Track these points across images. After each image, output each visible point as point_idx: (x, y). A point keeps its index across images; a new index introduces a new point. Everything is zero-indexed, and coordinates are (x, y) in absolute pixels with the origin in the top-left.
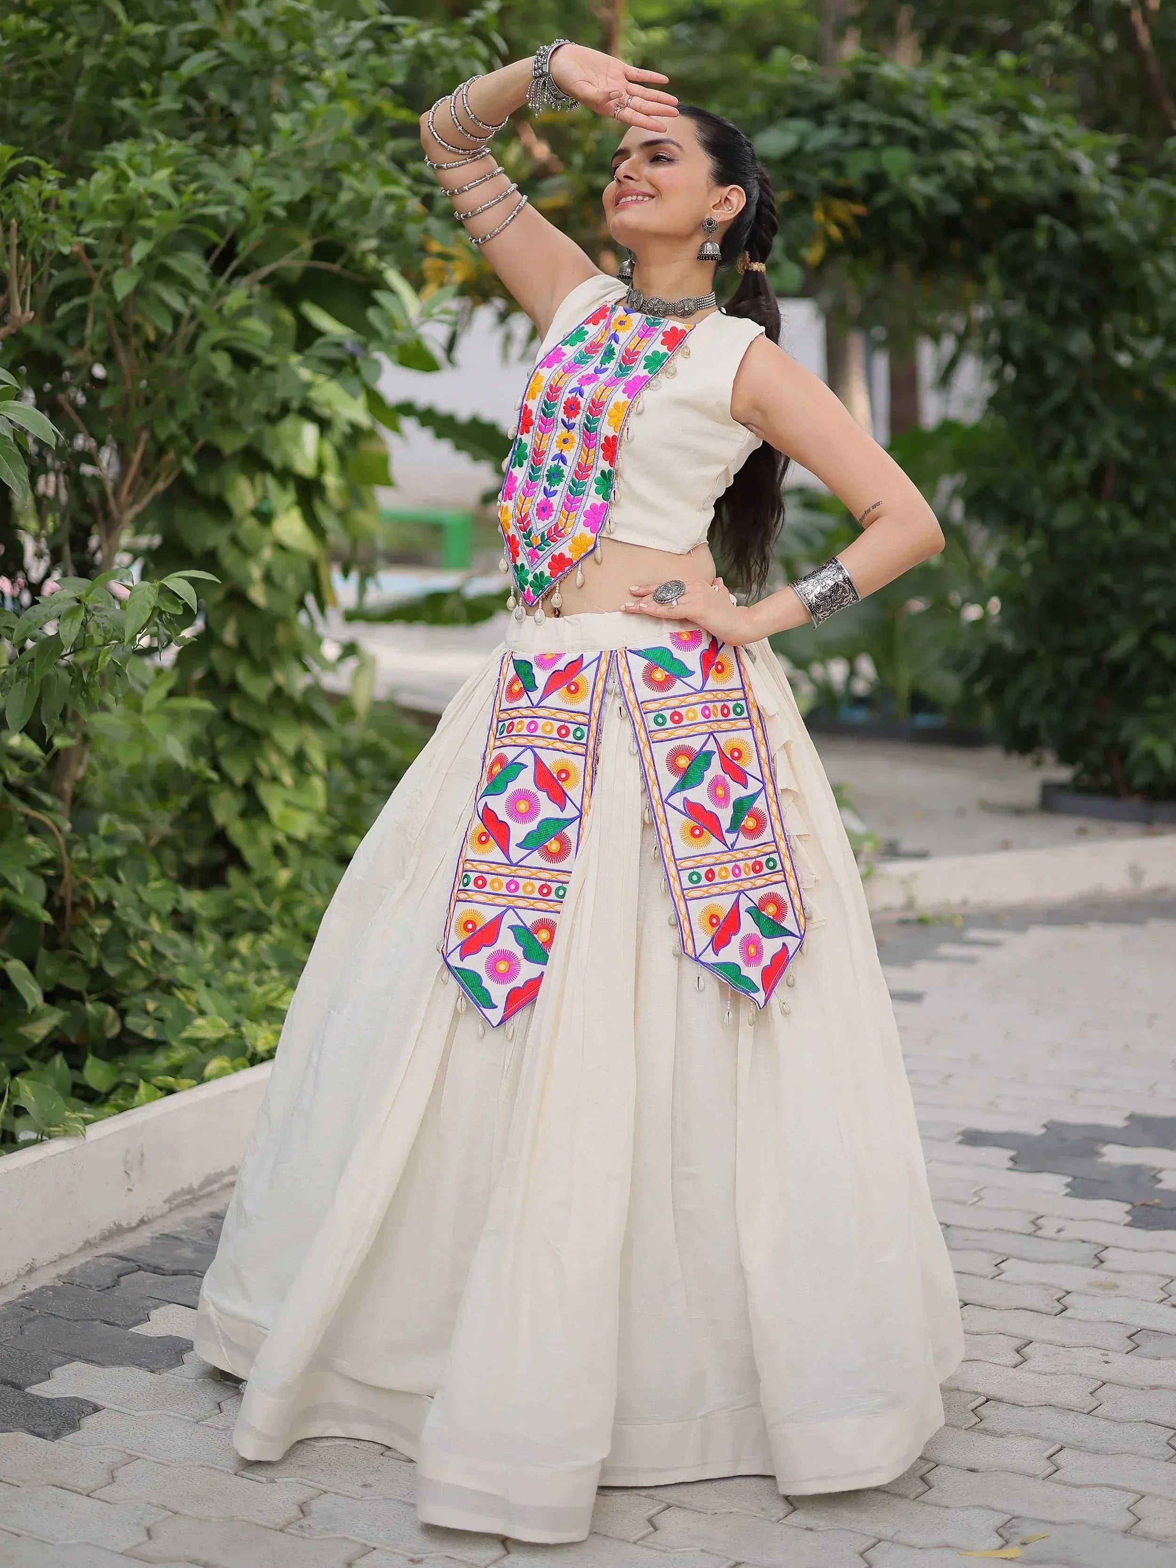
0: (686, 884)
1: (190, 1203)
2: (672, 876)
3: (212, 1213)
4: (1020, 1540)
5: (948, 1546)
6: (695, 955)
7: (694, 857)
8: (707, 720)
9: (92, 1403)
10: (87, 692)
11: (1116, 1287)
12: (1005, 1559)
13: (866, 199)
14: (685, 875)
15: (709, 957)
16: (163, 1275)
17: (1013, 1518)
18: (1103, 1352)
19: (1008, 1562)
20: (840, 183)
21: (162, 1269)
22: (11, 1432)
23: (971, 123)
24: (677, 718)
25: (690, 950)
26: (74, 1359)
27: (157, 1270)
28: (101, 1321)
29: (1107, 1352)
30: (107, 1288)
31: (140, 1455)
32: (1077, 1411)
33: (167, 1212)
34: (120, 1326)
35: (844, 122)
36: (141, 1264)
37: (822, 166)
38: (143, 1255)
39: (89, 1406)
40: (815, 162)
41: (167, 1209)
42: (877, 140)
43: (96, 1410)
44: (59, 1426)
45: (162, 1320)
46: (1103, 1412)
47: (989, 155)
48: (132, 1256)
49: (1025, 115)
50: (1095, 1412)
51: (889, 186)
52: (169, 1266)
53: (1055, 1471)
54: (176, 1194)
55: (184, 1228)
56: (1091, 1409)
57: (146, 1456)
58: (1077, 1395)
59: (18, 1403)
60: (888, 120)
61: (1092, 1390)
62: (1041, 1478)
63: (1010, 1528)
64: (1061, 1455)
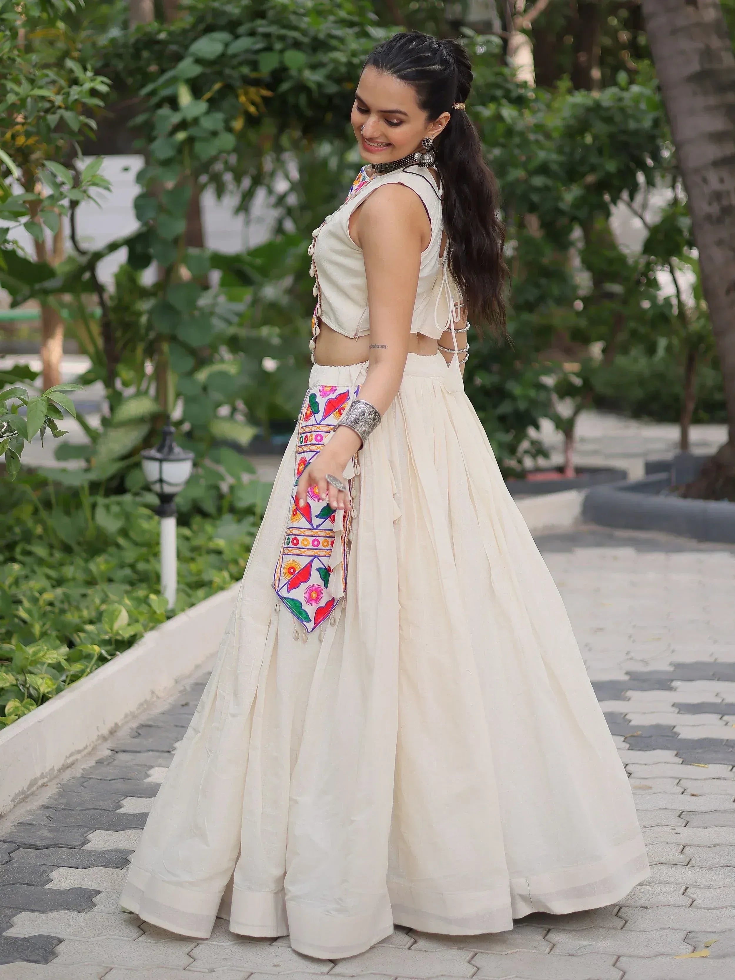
1: (23, 800)
3: (43, 806)
4: (703, 945)
5: (662, 955)
6: (278, 590)
8: (317, 443)
9: (55, 937)
11: (650, 788)
12: (703, 957)
13: (269, 87)
16: (38, 849)
17: (688, 933)
18: (671, 828)
19: (704, 958)
20: (254, 75)
21: (35, 845)
22: (13, 962)
23: (338, 32)
25: (276, 586)
26: (20, 910)
27: (32, 847)
28: (21, 883)
29: (673, 828)
30: (7, 862)
31: (112, 966)
32: (680, 865)
33: (14, 807)
34: (36, 886)
35: (252, 34)
36: (18, 844)
37: (241, 64)
38: (16, 838)
39: (54, 939)
40: (235, 62)
41: (13, 806)
42: (278, 46)
43: (60, 941)
44: (43, 955)
45: (62, 878)
46: (696, 864)
47: (354, 54)
48: (9, 840)
49: (369, 26)
50: (691, 864)
51: (290, 77)
52: (38, 843)
53: (693, 902)
54: (17, 795)
55: (31, 817)
56: (687, 862)
57: (116, 966)
58: (674, 855)
59: (5, 943)
60: (283, 32)
61: (680, 851)
62: (688, 907)
63: (691, 939)
64: (690, 892)
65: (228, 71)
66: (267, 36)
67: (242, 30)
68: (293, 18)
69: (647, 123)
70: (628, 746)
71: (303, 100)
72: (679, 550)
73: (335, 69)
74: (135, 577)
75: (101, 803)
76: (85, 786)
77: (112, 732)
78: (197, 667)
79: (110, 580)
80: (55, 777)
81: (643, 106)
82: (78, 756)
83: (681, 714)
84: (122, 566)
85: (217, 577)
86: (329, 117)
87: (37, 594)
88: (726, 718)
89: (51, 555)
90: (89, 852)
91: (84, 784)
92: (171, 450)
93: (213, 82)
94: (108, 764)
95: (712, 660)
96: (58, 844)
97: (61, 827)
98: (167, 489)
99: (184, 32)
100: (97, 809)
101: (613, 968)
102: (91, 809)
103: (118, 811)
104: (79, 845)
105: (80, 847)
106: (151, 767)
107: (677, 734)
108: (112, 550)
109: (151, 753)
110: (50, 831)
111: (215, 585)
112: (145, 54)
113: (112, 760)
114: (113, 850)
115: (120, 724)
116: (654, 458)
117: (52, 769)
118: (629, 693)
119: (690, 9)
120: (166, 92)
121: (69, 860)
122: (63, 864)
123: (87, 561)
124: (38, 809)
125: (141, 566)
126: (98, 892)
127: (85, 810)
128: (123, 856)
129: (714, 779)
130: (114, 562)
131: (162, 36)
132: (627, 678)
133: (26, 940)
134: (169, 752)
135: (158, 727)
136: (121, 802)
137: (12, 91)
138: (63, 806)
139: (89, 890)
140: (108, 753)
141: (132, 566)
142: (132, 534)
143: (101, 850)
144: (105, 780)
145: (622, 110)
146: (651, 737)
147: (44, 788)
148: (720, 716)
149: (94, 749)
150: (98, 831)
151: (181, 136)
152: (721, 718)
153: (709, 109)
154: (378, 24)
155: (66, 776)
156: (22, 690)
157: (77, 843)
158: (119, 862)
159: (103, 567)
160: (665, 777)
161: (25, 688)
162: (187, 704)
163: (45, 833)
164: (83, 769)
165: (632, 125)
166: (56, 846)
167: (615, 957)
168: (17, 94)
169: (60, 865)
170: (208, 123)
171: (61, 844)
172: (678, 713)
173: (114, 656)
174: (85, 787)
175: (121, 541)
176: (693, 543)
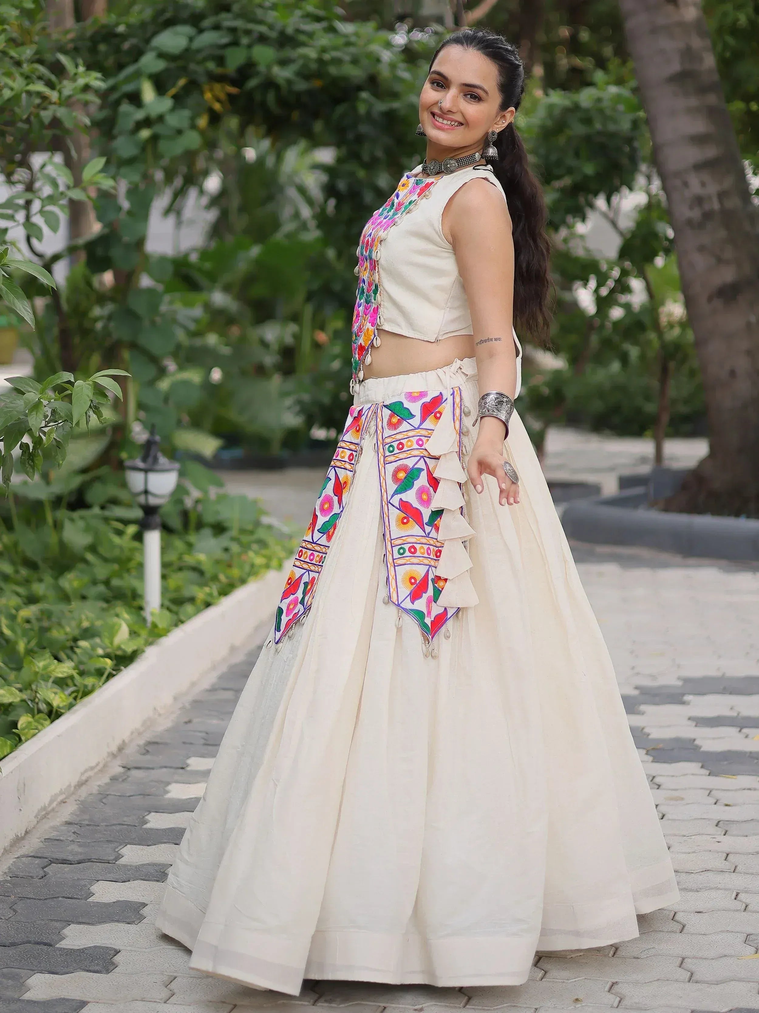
0: (396, 555)
1: (45, 817)
2: (388, 551)
3: (66, 822)
5: (725, 956)
6: (398, 602)
7: (402, 537)
8: (420, 447)
9: (110, 948)
10: (33, 461)
11: (682, 799)
13: (234, 82)
14: (396, 549)
15: (407, 604)
16: (71, 864)
17: (747, 936)
18: (711, 836)
20: (219, 71)
21: (68, 860)
22: (74, 973)
23: (306, 27)
24: (401, 446)
25: (394, 599)
26: (68, 923)
27: (64, 862)
28: (63, 897)
29: (713, 836)
30: (42, 877)
31: (175, 974)
32: (727, 872)
33: (37, 824)
34: (79, 899)
35: (217, 27)
36: (49, 859)
37: (205, 59)
38: (45, 853)
39: (111, 950)
40: (200, 57)
41: (36, 822)
42: (245, 41)
43: (117, 952)
44: (103, 965)
45: (104, 892)
46: (742, 870)
47: (324, 50)
48: (40, 855)
49: (337, 21)
50: (737, 871)
51: (258, 73)
52: (70, 858)
53: (746, 907)
54: (39, 811)
55: (55, 833)
56: (733, 870)
57: (180, 974)
58: (719, 863)
59: (61, 955)
60: (251, 26)
61: (724, 858)
62: (742, 911)
63: (752, 940)
64: (742, 896)
65: (192, 66)
66: (233, 30)
67: (207, 23)
68: (259, 13)
69: (625, 125)
70: (651, 759)
71: (271, 97)
72: (665, 565)
73: (305, 66)
74: (108, 593)
75: (125, 819)
76: (105, 802)
77: (121, 749)
78: (193, 684)
79: (84, 598)
80: (73, 793)
81: (621, 107)
82: (91, 773)
83: (699, 726)
84: (95, 582)
85: (201, 594)
86: (296, 115)
87: (14, 611)
88: (745, 730)
89: (17, 572)
90: (125, 866)
91: (104, 801)
92: (156, 460)
93: (178, 78)
94: (123, 781)
95: (719, 674)
96: (91, 859)
97: (90, 842)
98: (153, 501)
99: (143, 25)
100: (123, 825)
101: (680, 969)
102: (117, 824)
103: (145, 826)
104: (113, 860)
105: (114, 862)
106: (168, 784)
107: (698, 747)
108: (81, 566)
109: (164, 770)
110: (80, 846)
111: (199, 602)
112: (102, 47)
113: (126, 777)
114: (149, 864)
115: (127, 741)
116: (627, 472)
117: (69, 786)
118: (643, 708)
119: (670, 8)
120: (129, 88)
121: (106, 874)
122: (101, 878)
123: (56, 578)
124: (62, 825)
125: (115, 582)
126: (144, 905)
127: (111, 826)
128: (161, 869)
129: (744, 789)
130: (86, 579)
131: (121, 29)
132: (636, 692)
133: (82, 951)
134: (182, 768)
135: (166, 744)
136: (146, 817)
137: (6, 85)
138: (87, 822)
139: (136, 903)
140: (121, 770)
141: (107, 583)
142: (101, 550)
143: (137, 864)
144: (124, 796)
145: (601, 111)
146: (673, 749)
147: (63, 804)
148: (739, 729)
149: (105, 766)
150: (129, 846)
151: (145, 134)
152: (740, 731)
153: (690, 111)
154: (346, 19)
155: (83, 792)
156: (31, 706)
157: (112, 858)
158: (158, 876)
159: (76, 584)
160: (696, 789)
161: (33, 704)
162: (190, 721)
163: (76, 848)
164: (99, 786)
165: (611, 127)
166: (90, 860)
167: (680, 959)
168: (12, 89)
169: (98, 879)
170: (173, 121)
171: (95, 859)
172: (696, 726)
173: (119, 671)
174: (105, 804)
175: (90, 557)
176: (678, 559)
